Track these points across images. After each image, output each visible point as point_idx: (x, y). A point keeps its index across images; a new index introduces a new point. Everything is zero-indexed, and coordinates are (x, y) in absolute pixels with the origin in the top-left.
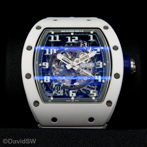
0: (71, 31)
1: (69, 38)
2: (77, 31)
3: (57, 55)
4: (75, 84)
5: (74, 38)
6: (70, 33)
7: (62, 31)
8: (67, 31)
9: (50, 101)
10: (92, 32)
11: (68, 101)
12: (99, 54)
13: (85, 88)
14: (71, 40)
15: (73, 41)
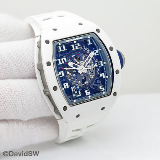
0: (73, 40)
1: (73, 46)
2: (77, 39)
3: (68, 63)
4: (85, 83)
5: (77, 45)
6: (73, 42)
7: (67, 41)
8: (70, 40)
9: (74, 103)
10: (89, 37)
11: (86, 100)
12: (98, 54)
13: (93, 84)
14: (75, 48)
15: (77, 48)
